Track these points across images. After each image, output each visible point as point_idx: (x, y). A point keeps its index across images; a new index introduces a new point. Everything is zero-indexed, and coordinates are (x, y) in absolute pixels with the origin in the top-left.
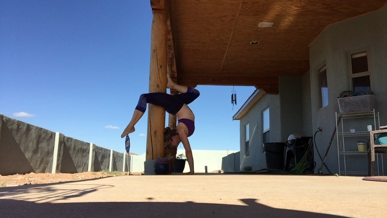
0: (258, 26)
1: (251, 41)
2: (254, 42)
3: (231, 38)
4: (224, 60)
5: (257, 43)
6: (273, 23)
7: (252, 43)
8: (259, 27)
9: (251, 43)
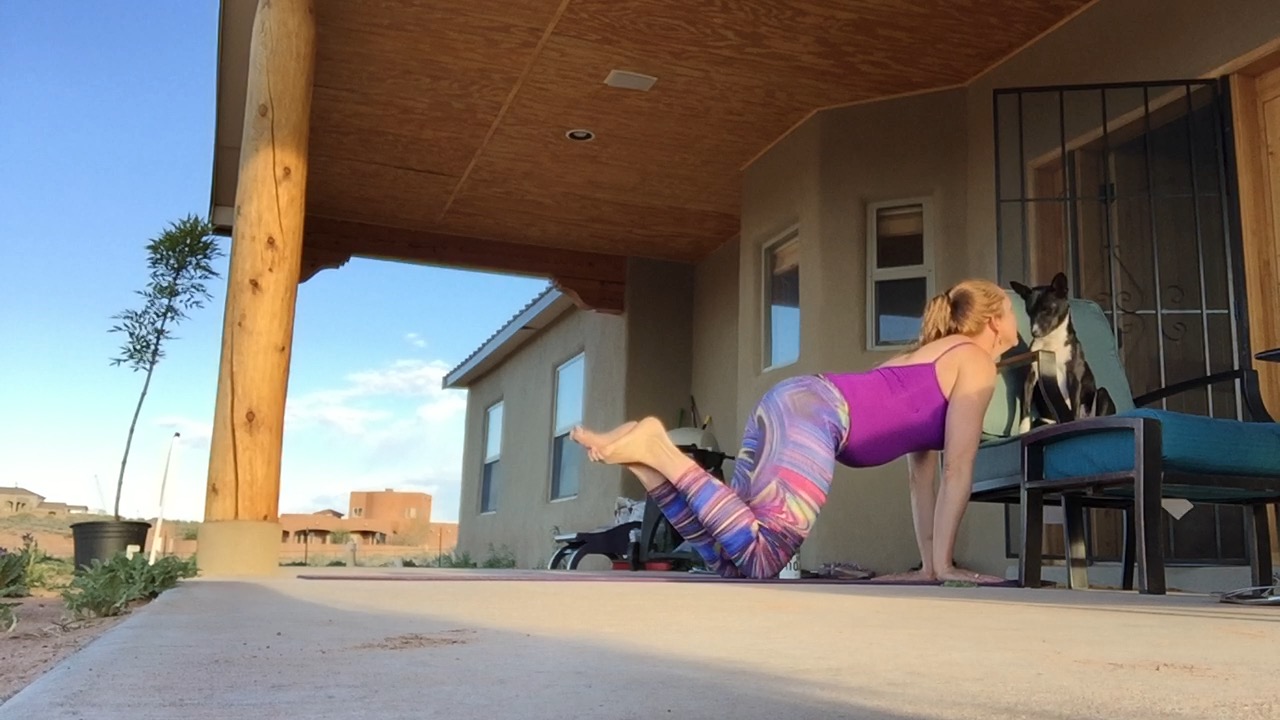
0: (605, 82)
1: (570, 129)
2: (581, 132)
3: (504, 108)
4: (463, 179)
5: (589, 136)
6: (655, 79)
7: (572, 135)
8: (606, 85)
9: (568, 134)
